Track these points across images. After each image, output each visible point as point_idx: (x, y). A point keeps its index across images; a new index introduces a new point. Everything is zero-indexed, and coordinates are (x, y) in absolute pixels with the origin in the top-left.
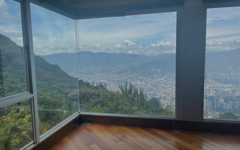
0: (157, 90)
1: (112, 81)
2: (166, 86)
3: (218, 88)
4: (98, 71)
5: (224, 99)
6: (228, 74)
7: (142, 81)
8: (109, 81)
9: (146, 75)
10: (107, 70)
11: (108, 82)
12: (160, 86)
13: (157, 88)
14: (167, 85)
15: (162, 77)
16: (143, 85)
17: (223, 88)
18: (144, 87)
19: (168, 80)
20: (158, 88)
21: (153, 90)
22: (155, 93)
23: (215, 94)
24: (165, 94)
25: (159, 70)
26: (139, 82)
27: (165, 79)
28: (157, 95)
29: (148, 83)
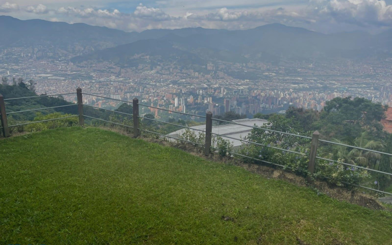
0: (143, 90)
1: (63, 75)
2: (158, 84)
3: (231, 85)
4: (31, 57)
5: (237, 101)
6: (244, 65)
7: (118, 75)
8: (55, 75)
9: (126, 65)
10: (51, 54)
11: (54, 77)
12: (148, 84)
13: (144, 87)
14: (160, 82)
15: (152, 69)
16: (121, 82)
17: (237, 85)
18: (123, 85)
19: (162, 74)
20: (146, 87)
21: (138, 91)
22: (141, 95)
23: (227, 94)
24: (157, 96)
25: (148, 57)
26: (113, 78)
27: (157, 72)
28: (143, 99)
29: (130, 79)
